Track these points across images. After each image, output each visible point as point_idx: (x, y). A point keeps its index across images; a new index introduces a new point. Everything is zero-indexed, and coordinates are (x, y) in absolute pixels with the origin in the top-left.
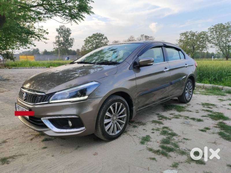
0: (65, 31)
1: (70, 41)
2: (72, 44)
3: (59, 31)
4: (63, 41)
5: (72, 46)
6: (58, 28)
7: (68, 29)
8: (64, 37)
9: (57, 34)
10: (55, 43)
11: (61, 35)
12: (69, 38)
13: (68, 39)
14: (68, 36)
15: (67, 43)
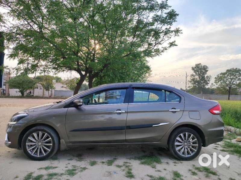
0: (201, 69)
1: (206, 79)
2: (208, 82)
3: (195, 69)
4: (198, 79)
5: (209, 83)
6: (194, 66)
7: (205, 67)
8: (199, 75)
9: (192, 72)
10: (190, 82)
11: (196, 74)
12: (206, 76)
13: (204, 76)
14: (204, 73)
15: (202, 80)
